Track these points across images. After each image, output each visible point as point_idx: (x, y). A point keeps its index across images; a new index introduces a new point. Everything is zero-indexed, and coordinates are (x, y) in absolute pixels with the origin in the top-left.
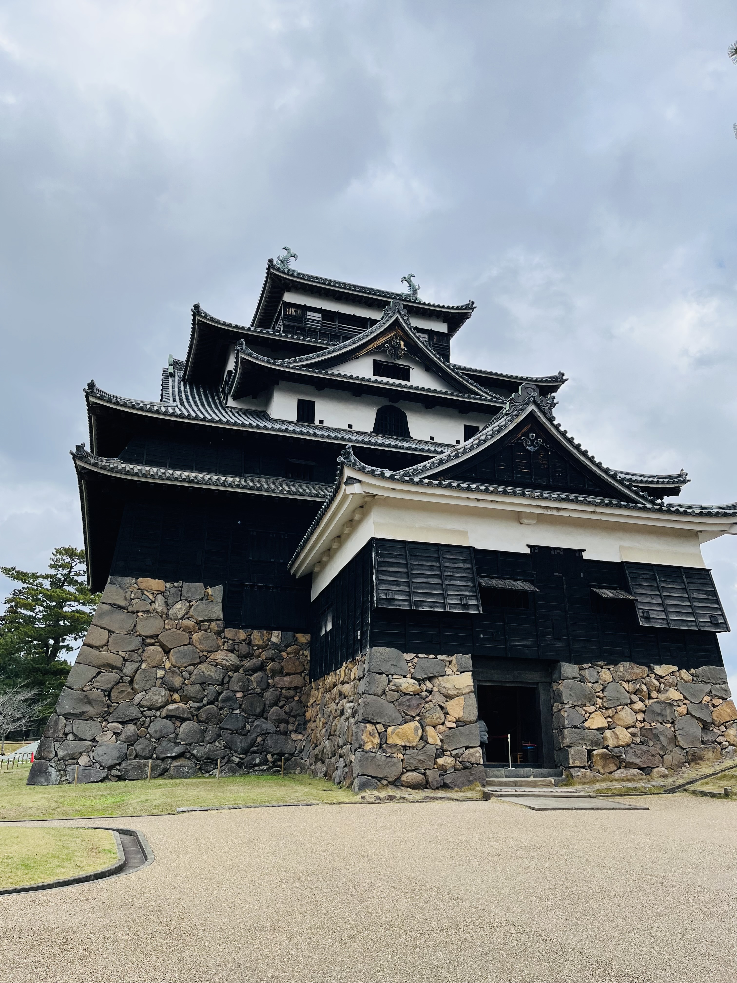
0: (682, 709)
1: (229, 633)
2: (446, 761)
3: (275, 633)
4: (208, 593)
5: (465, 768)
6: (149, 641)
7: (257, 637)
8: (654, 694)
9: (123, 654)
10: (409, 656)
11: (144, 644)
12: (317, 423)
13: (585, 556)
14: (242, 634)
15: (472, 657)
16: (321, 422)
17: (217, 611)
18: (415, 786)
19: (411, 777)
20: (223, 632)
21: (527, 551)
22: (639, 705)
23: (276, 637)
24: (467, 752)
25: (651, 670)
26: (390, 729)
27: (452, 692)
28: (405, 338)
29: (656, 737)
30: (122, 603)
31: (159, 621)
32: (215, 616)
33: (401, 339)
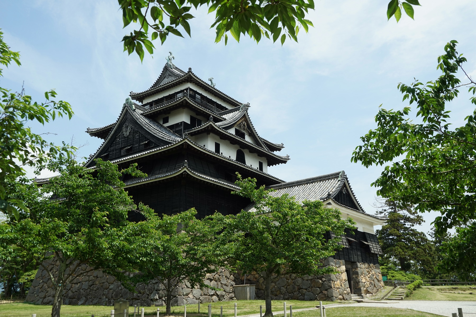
0: (375, 276)
2: (345, 292)
5: (348, 294)
8: (370, 272)
10: (335, 260)
12: (220, 154)
13: (358, 230)
15: (345, 261)
16: (222, 154)
18: (341, 299)
19: (341, 297)
22: (368, 276)
24: (348, 289)
25: (369, 265)
26: (335, 282)
27: (342, 271)
29: (372, 284)
33: (246, 122)
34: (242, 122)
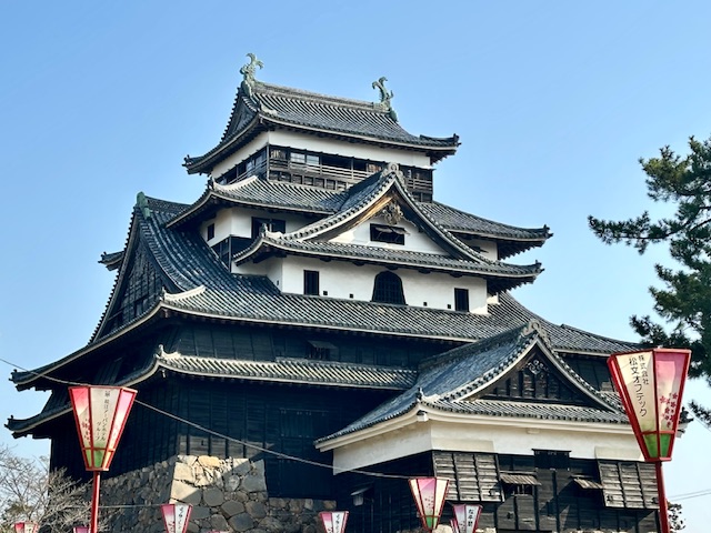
1: (273, 502)
3: (307, 500)
4: (252, 468)
6: (214, 510)
7: (294, 506)
9: (198, 522)
11: (212, 513)
12: (321, 293)
13: (571, 455)
14: (283, 503)
15: (496, 530)
16: (325, 293)
17: (261, 483)
20: (268, 501)
21: (532, 453)
23: (308, 504)
28: (402, 203)
30: (191, 479)
31: (221, 495)
32: (261, 489)
33: (398, 203)
34: (387, 208)
